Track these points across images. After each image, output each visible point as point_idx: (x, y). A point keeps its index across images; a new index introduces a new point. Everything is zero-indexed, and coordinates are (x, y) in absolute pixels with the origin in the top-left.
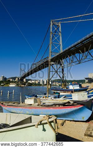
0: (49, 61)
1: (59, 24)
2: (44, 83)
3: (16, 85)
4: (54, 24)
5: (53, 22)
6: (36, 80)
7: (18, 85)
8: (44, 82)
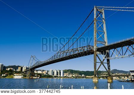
0: (94, 50)
1: (102, 11)
2: (53, 74)
3: (23, 76)
4: (98, 11)
5: (97, 9)
6: (43, 71)
7: (25, 76)
8: (54, 72)
